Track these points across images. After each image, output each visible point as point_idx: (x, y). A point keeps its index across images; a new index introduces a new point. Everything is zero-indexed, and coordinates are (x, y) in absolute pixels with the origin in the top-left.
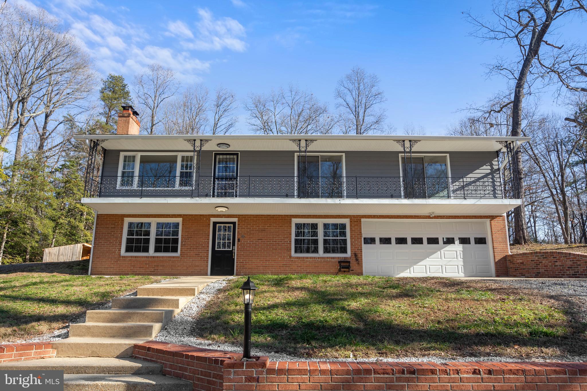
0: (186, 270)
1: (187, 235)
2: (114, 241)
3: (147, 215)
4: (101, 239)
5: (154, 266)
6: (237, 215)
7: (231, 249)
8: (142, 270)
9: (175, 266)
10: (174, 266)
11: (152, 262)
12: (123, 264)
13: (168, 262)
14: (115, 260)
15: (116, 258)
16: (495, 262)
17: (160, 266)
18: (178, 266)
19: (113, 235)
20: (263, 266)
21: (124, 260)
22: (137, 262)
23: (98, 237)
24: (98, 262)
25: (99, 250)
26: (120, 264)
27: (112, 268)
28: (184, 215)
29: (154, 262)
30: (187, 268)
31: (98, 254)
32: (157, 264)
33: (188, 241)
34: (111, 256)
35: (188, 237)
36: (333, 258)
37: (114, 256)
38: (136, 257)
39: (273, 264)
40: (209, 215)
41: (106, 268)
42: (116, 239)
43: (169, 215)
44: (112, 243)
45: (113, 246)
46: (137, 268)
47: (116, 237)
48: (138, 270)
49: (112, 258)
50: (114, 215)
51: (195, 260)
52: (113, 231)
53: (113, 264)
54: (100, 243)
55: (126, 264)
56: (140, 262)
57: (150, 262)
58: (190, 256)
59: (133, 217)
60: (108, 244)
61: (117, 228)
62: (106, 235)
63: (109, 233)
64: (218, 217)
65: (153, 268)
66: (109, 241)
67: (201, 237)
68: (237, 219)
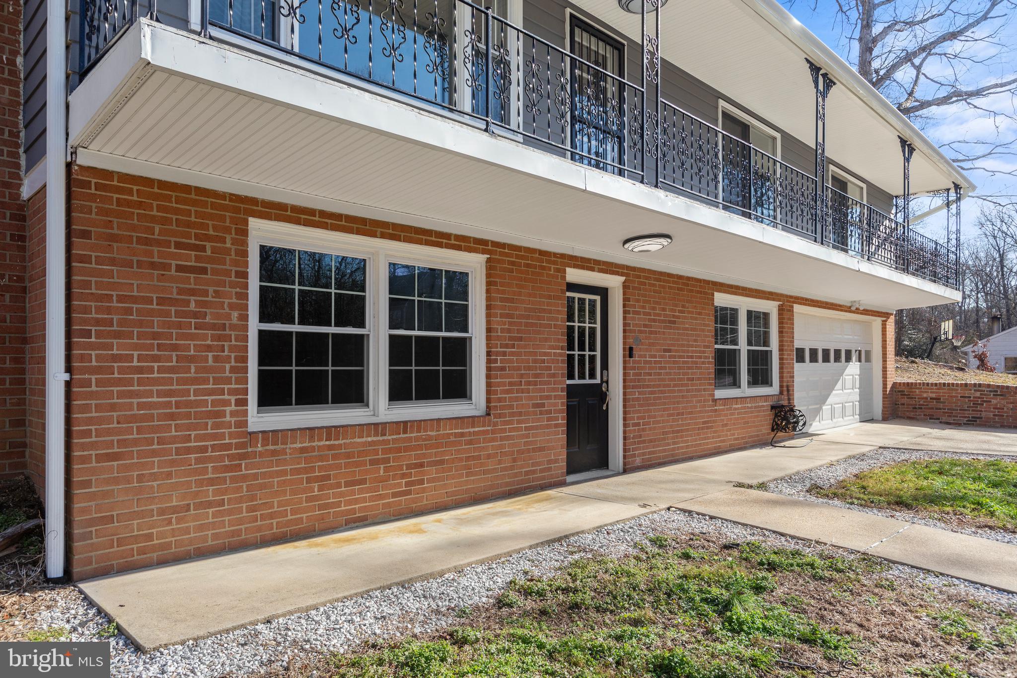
0: (512, 468)
1: (509, 331)
2: (209, 348)
3: (363, 221)
4: (117, 335)
5: (409, 467)
6: (623, 267)
7: (598, 381)
8: (361, 491)
9: (479, 458)
10: (474, 458)
11: (399, 450)
12: (271, 475)
13: (454, 444)
14: (221, 458)
15: (228, 447)
16: (883, 394)
17: (431, 464)
18: (489, 456)
19: (195, 315)
20: (673, 432)
21: (274, 453)
22: (335, 457)
23: (98, 322)
24: (116, 481)
25: (113, 407)
26: (255, 477)
27: (210, 504)
28: (496, 244)
29: (406, 449)
30: (514, 460)
31: (109, 432)
32: (417, 457)
33: (512, 354)
34: (199, 438)
35: (511, 338)
36: (764, 398)
37: (214, 437)
38: (331, 431)
39: (689, 424)
40: (563, 256)
41: (175, 510)
42: (219, 338)
43: (447, 236)
44: (191, 359)
45: (206, 381)
46: (339, 485)
47: (213, 327)
48: (342, 495)
49: (204, 449)
50: (186, 188)
51: (536, 428)
52: (193, 292)
53: (212, 482)
54: (115, 358)
55: (284, 473)
56: (348, 455)
57: (390, 450)
58: (520, 414)
59: (297, 222)
60: (172, 370)
61: (215, 272)
62: (151, 313)
63: (172, 302)
64: (583, 268)
65: (403, 476)
66: (175, 348)
67: (546, 340)
68: (623, 279)
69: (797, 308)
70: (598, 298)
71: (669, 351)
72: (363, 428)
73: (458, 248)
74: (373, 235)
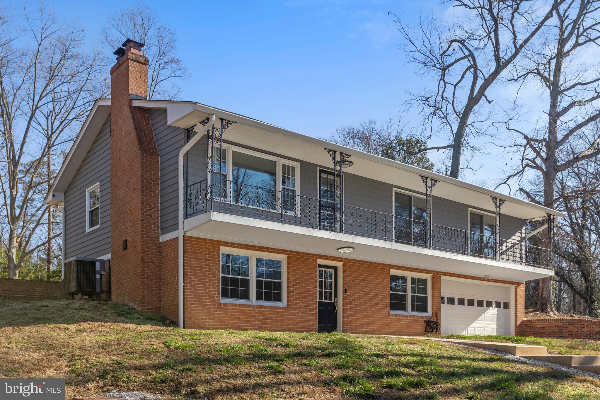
0: (296, 325)
1: (295, 280)
2: (211, 280)
4: (193, 275)
5: (262, 319)
6: (342, 258)
7: (333, 301)
8: (248, 323)
9: (284, 320)
10: (282, 320)
11: (259, 313)
12: (225, 314)
13: (276, 314)
14: (213, 308)
15: (215, 305)
16: (516, 326)
17: (268, 319)
18: (288, 320)
19: (208, 271)
20: (367, 324)
21: (226, 309)
22: (241, 312)
23: (189, 272)
24: (192, 310)
25: (192, 292)
26: (221, 314)
27: (211, 319)
28: (291, 251)
29: (261, 314)
30: (297, 323)
31: (191, 298)
32: (264, 316)
33: (296, 288)
34: (209, 302)
35: (296, 283)
36: (421, 317)
37: (212, 302)
38: (240, 305)
39: (375, 322)
40: (316, 255)
41: (204, 319)
42: (213, 277)
43: (274, 249)
44: (207, 282)
45: (210, 288)
46: (242, 321)
47: (212, 274)
48: (243, 323)
49: (210, 305)
50: (206, 239)
51: (305, 313)
52: (207, 265)
53: (212, 314)
54: (193, 281)
55: (228, 314)
56: (245, 313)
57: (256, 313)
58: (299, 308)
59: (231, 247)
60: (203, 284)
61: (212, 260)
62: (199, 270)
63: (204, 268)
64: (324, 259)
65: (260, 321)
66: (204, 279)
67: (309, 284)
68: (343, 263)
69: (443, 277)
70: (333, 270)
71: (365, 292)
72: (249, 306)
73: (278, 253)
74: (251, 249)
